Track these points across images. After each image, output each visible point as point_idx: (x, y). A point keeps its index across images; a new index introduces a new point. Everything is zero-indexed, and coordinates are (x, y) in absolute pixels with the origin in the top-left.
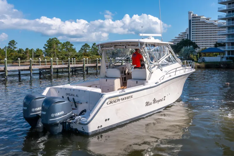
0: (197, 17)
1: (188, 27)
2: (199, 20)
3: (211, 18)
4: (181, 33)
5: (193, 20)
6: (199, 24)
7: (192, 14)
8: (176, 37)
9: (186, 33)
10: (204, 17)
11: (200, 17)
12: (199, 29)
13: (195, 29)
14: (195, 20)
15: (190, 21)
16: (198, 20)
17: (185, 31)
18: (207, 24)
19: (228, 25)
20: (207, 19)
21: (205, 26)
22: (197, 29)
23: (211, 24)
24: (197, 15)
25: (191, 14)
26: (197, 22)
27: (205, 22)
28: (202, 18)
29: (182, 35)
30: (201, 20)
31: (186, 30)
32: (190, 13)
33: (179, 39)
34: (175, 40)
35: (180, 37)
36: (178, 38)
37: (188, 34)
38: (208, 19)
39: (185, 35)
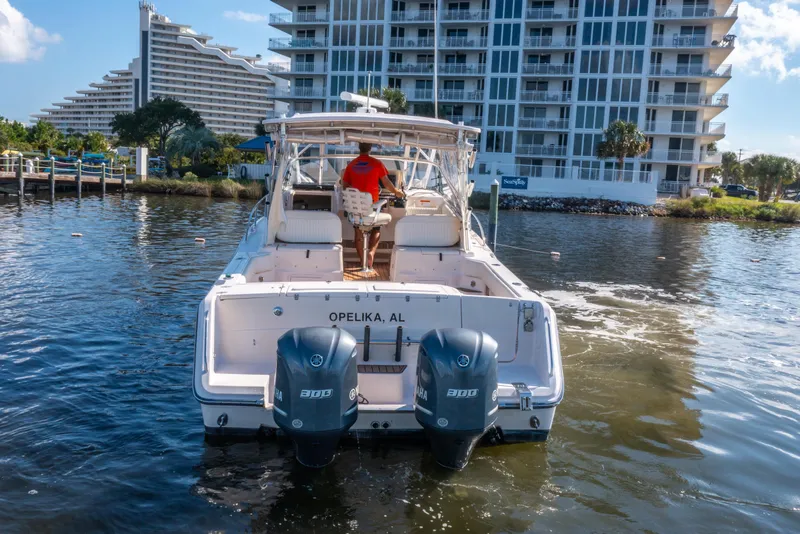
0: (170, 27)
1: (137, 54)
2: (176, 36)
3: (211, 38)
4: (112, 72)
5: (154, 34)
6: (175, 52)
7: (151, 14)
8: (92, 85)
9: (131, 73)
10: (190, 31)
11: (177, 28)
12: (174, 67)
13: (162, 65)
14: (163, 35)
15: (145, 35)
16: (170, 36)
17: (126, 68)
18: (200, 55)
19: (298, 73)
20: (199, 39)
21: (195, 62)
22: (167, 66)
23: (212, 57)
24: (167, 20)
25: (147, 11)
26: (168, 44)
27: (193, 48)
28: (183, 31)
29: (117, 81)
30: (181, 39)
31: (130, 65)
32: (144, 9)
33: (106, 91)
34: (90, 95)
35: (111, 87)
36: (103, 87)
37: (137, 81)
38: (204, 41)
39: (127, 81)
